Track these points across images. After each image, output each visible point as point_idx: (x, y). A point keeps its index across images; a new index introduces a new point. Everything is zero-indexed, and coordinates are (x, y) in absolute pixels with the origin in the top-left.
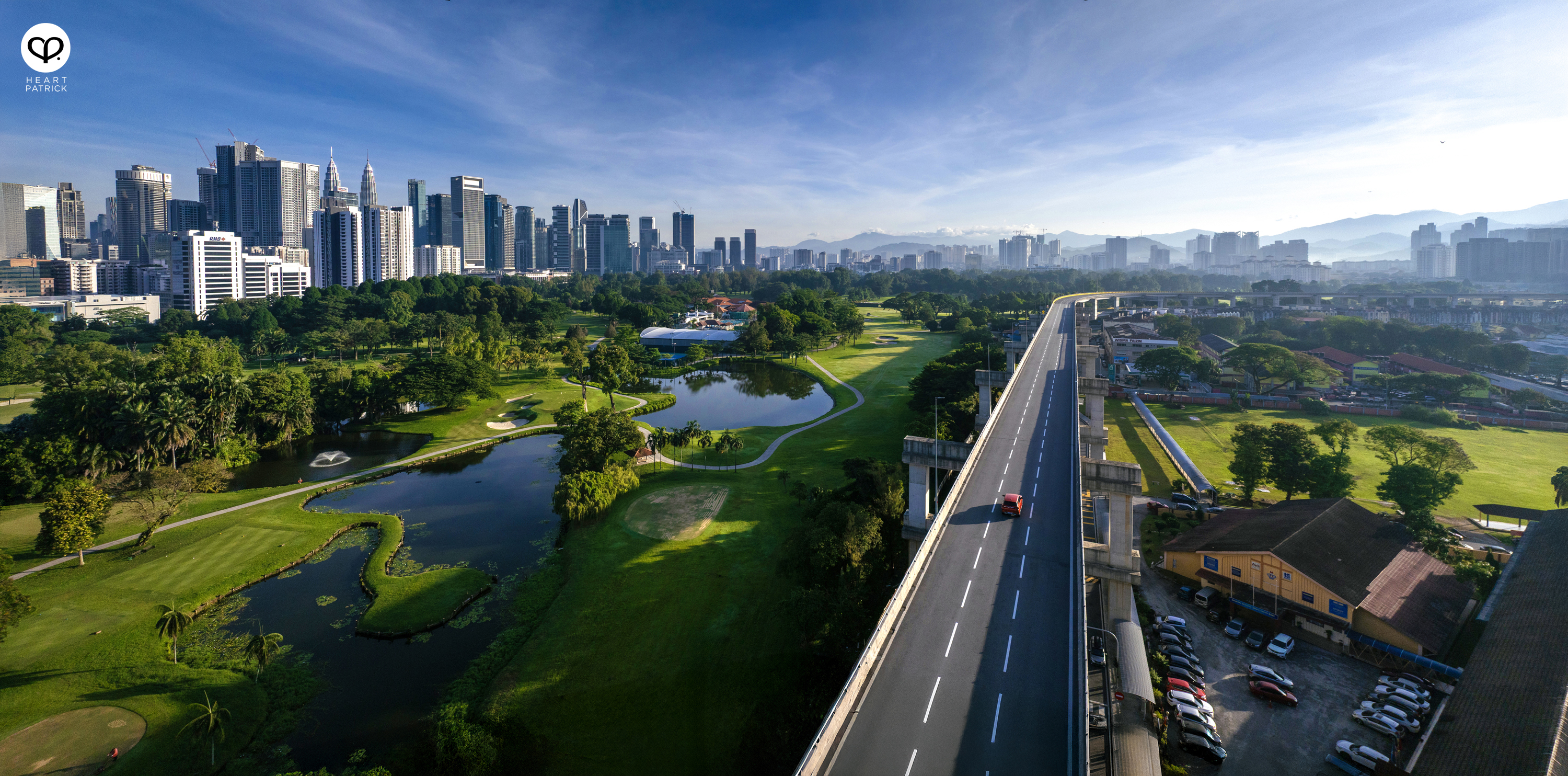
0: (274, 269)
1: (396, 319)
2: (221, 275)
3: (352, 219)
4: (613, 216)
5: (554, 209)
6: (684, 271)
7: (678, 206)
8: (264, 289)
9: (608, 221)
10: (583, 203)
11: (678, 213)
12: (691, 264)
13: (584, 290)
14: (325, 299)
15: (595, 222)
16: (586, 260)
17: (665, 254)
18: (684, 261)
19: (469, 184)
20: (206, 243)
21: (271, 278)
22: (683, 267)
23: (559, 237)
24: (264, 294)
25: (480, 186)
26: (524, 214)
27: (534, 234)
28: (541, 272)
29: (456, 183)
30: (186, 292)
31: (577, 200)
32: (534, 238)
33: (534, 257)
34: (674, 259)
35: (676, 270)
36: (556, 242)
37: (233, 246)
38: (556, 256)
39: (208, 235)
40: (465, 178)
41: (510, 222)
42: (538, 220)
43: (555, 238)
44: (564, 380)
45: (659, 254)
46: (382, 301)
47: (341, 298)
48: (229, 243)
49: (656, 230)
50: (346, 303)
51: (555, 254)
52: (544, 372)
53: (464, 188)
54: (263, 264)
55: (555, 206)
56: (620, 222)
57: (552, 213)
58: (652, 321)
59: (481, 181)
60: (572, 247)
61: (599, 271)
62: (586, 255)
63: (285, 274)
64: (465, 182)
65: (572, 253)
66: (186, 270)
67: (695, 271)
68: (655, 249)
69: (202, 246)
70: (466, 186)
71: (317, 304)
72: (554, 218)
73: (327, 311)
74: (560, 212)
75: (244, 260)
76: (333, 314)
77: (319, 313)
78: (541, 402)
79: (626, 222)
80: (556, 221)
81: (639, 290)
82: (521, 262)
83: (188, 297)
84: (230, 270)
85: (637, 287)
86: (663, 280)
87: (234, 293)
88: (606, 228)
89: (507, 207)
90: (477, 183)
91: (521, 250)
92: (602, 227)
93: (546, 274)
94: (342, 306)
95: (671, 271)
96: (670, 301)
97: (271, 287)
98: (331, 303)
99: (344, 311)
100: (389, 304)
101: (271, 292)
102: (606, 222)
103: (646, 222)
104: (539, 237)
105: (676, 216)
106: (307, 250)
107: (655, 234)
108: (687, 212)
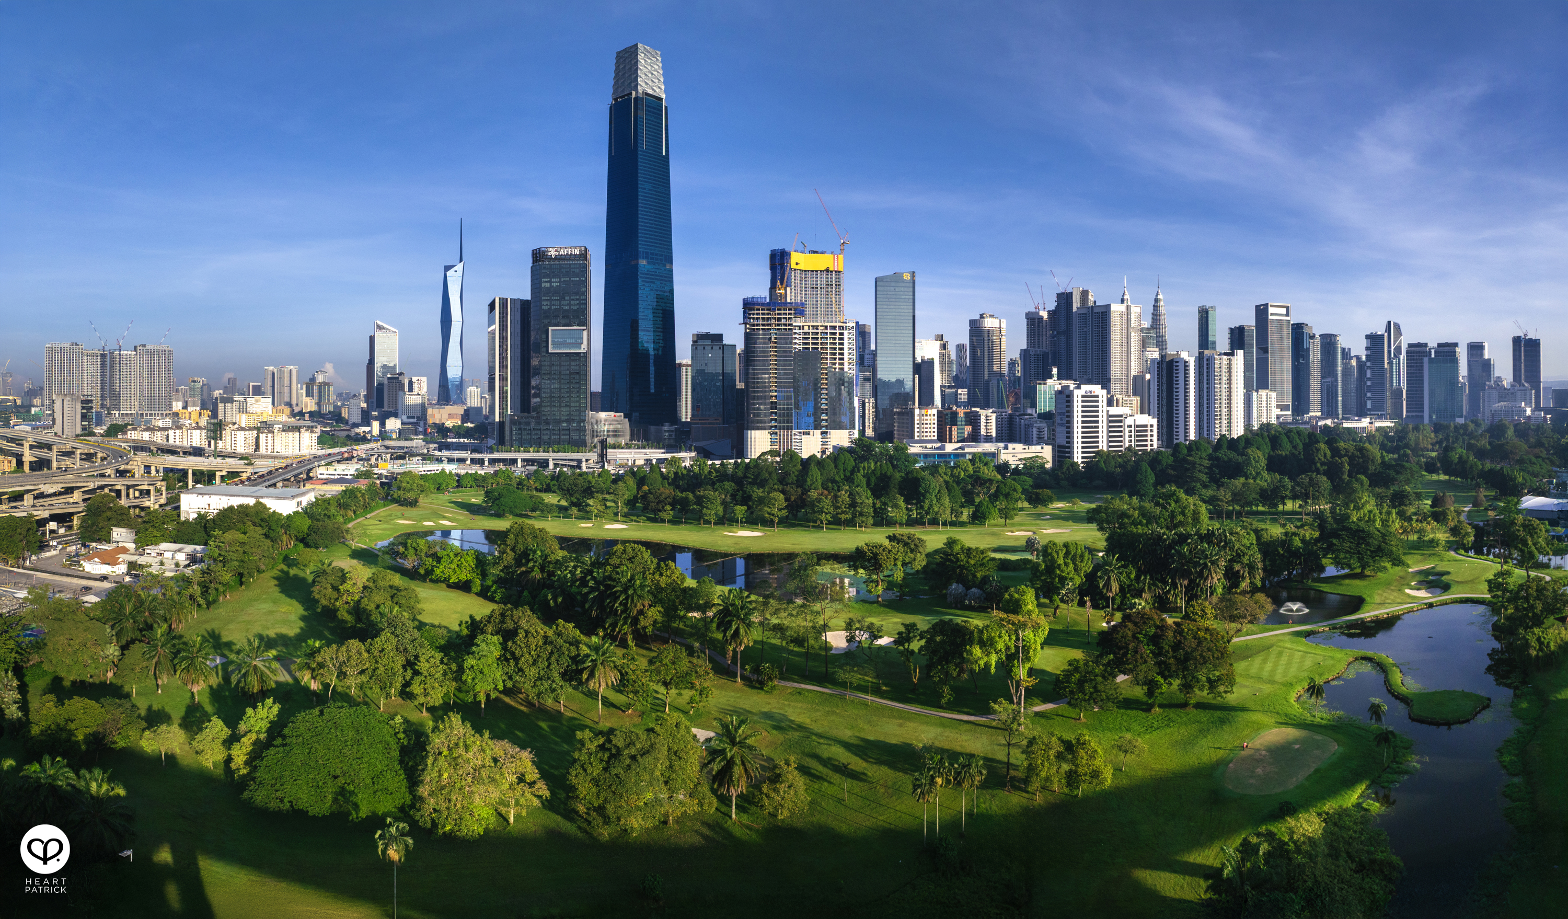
0: (1129, 421)
1: (1254, 478)
2: (1091, 427)
3: (1186, 366)
4: (1440, 345)
5: (1367, 337)
6: (1529, 417)
7: (1520, 327)
8: (1121, 441)
9: (1433, 351)
10: (1397, 327)
11: (1519, 337)
12: (1537, 408)
13: (1422, 445)
14: (1191, 455)
15: (1417, 351)
16: (1405, 402)
17: (1504, 394)
18: (1528, 404)
19: (1275, 313)
20: (1083, 396)
21: (1127, 430)
22: (1529, 412)
23: (1372, 373)
24: (1121, 446)
25: (1287, 315)
26: (1329, 342)
27: (1340, 368)
28: (1359, 420)
29: (1261, 312)
30: (1068, 442)
31: (1389, 323)
32: (1340, 375)
33: (1340, 398)
34: (1515, 401)
35: (1519, 417)
36: (1369, 379)
37: (1100, 399)
38: (1369, 398)
39: (1085, 388)
40: (1272, 306)
41: (1315, 355)
42: (1343, 350)
43: (1369, 375)
44: (1452, 553)
45: (1495, 394)
46: (1240, 459)
47: (1204, 455)
48: (1097, 396)
49: (1489, 360)
50: (1209, 460)
51: (1369, 395)
52: (1433, 543)
53: (1270, 317)
54: (1121, 416)
55: (1369, 333)
56: (1447, 351)
57: (1364, 343)
58: (1523, 489)
59: (1287, 308)
60: (1388, 385)
61: (1422, 417)
62: (1404, 396)
63: (1138, 426)
64: (1271, 310)
65: (1389, 394)
66: (1068, 422)
67: (1545, 418)
68: (1490, 387)
69: (1080, 399)
70: (1272, 314)
71: (1185, 460)
72: (1367, 349)
73: (1194, 468)
74: (1375, 341)
75: (1108, 411)
76: (1200, 471)
77: (1187, 470)
78: (1448, 573)
79: (1455, 352)
80: (1369, 353)
81: (1488, 447)
82: (1328, 405)
83: (1068, 447)
84: (1097, 422)
85: (1484, 443)
86: (1510, 432)
87: (1100, 445)
88: (1431, 361)
89: (1313, 337)
90: (1283, 311)
91: (1328, 390)
92: (1426, 360)
93: (1365, 422)
94: (1206, 463)
95: (1513, 416)
96: (1534, 463)
97: (1127, 439)
98: (1198, 461)
99: (1207, 468)
100: (1248, 463)
101: (1127, 444)
102: (1430, 352)
103: (1476, 349)
104: (1347, 370)
105: (1517, 341)
106: (1138, 398)
107: (1487, 366)
108: (1531, 336)
